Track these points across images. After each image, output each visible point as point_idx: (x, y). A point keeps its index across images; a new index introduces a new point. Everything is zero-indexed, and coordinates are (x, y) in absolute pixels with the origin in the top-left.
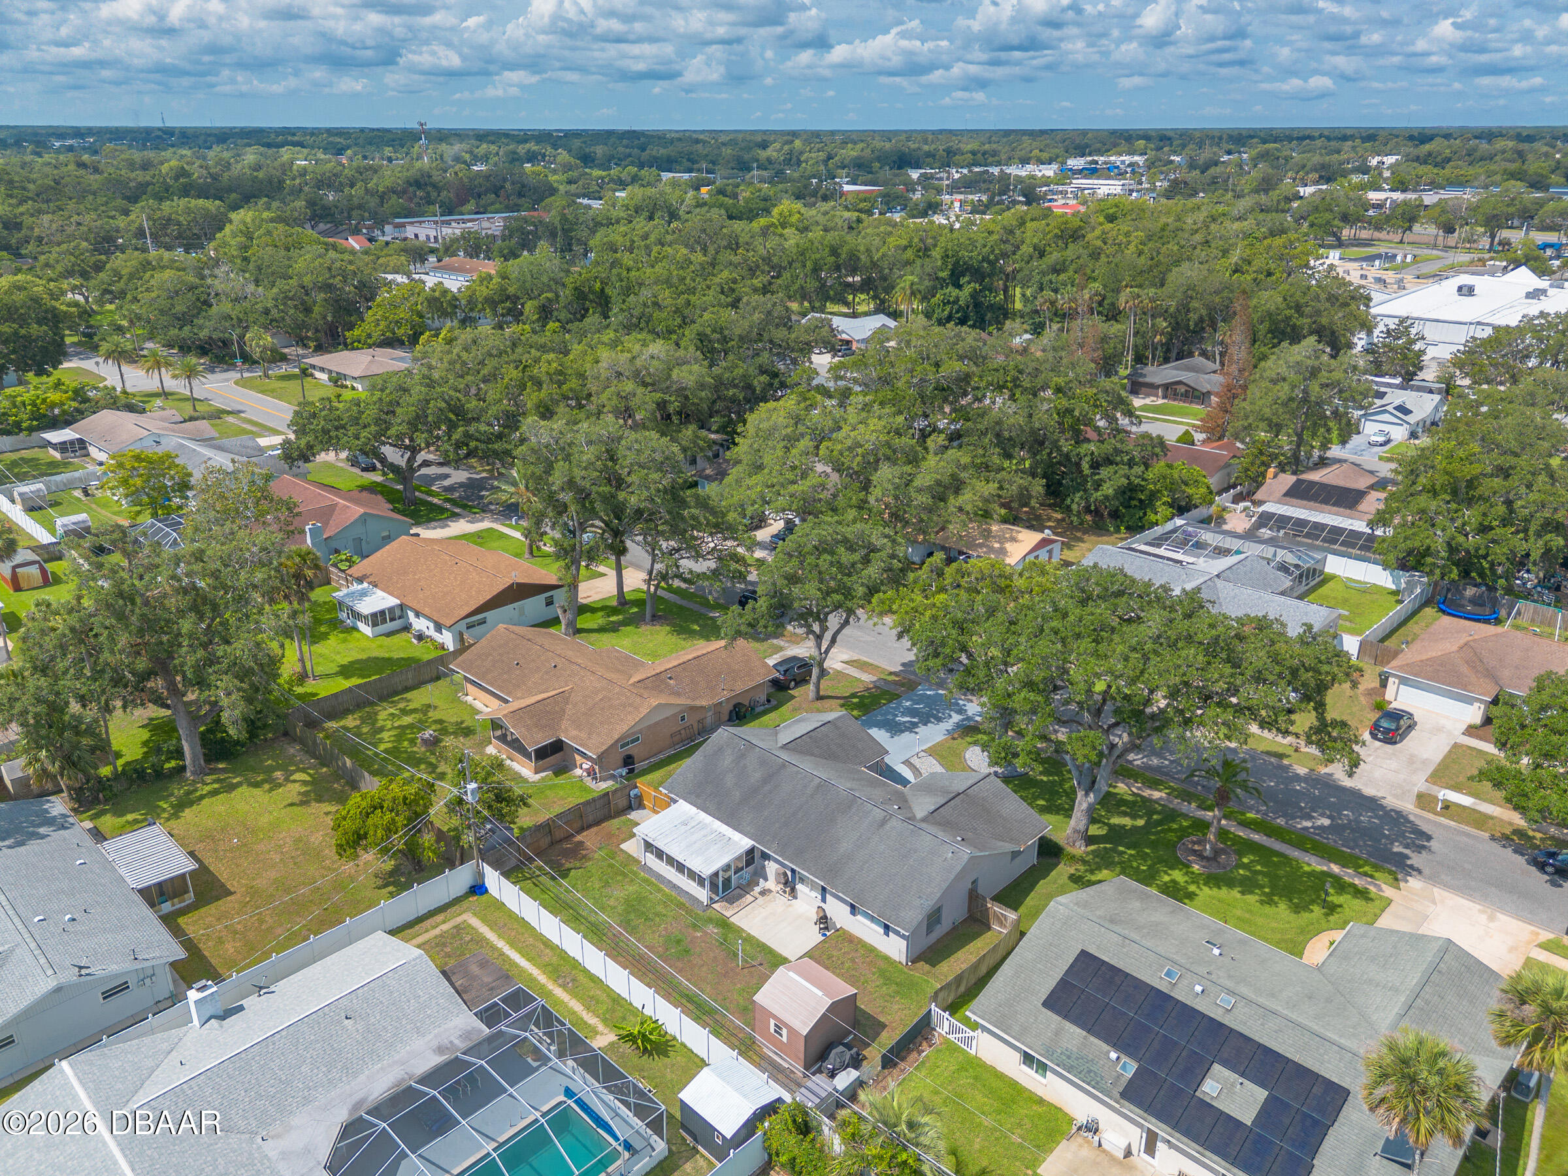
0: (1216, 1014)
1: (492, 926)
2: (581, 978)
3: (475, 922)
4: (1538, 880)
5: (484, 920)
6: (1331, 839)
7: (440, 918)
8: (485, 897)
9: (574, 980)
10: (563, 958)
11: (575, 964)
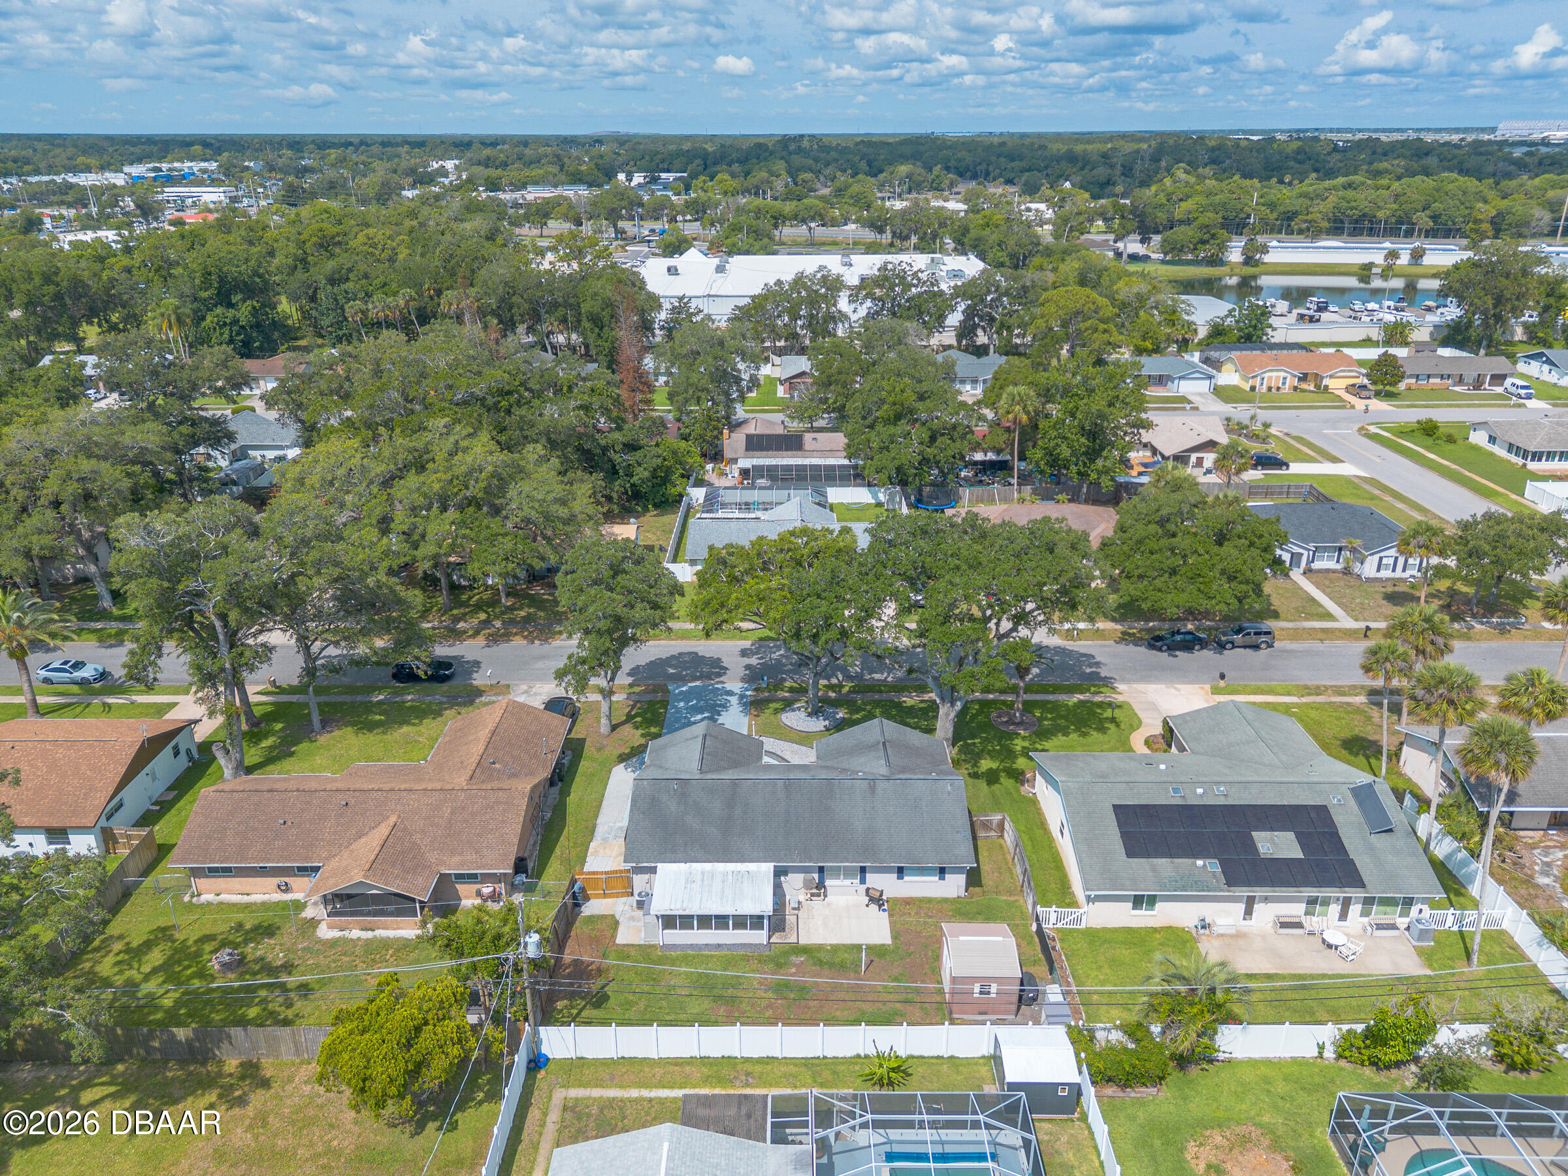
0: (1222, 801)
1: (599, 1084)
2: (749, 1067)
3: (575, 1093)
4: (1163, 657)
5: (581, 1085)
6: (1052, 680)
7: (534, 1114)
8: (551, 1067)
9: (748, 1074)
10: (711, 1065)
11: (729, 1061)
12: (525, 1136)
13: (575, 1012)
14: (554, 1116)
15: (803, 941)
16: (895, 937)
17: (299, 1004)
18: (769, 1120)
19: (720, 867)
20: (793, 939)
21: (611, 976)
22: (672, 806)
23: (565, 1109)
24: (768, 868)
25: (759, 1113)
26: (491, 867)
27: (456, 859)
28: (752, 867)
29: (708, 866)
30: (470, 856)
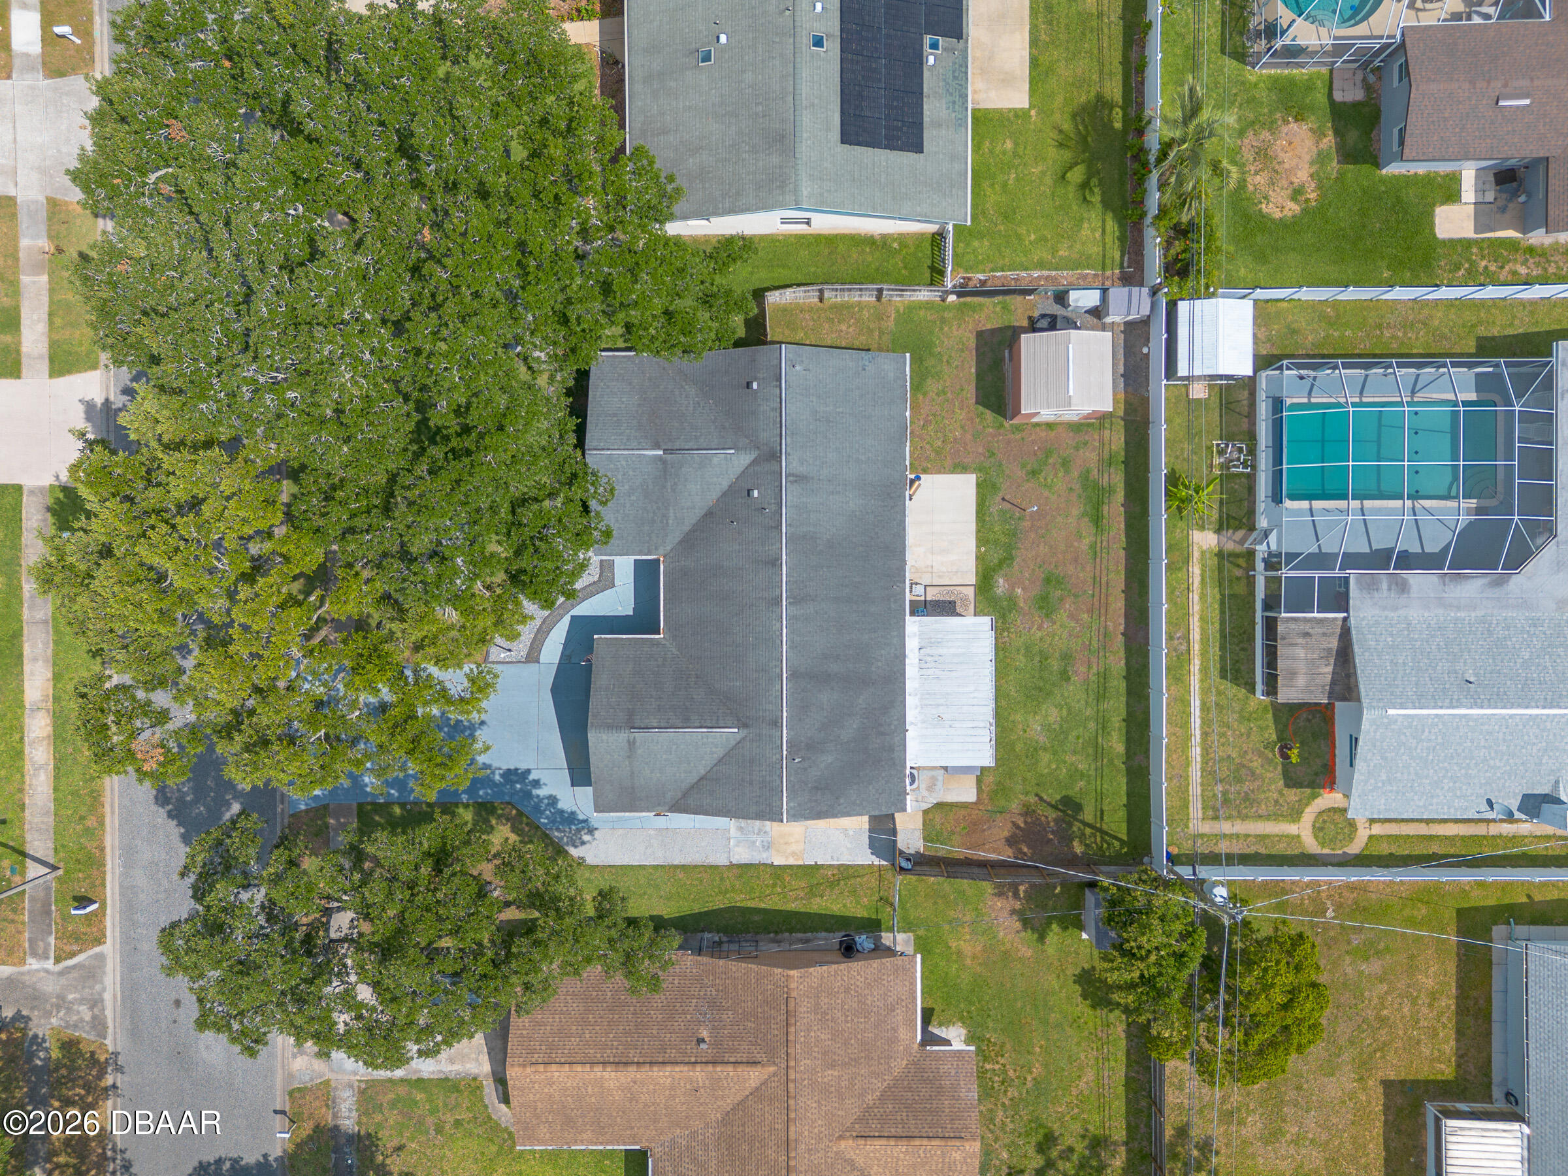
12: (1252, 850)
13: (1088, 831)
14: (1226, 827)
15: (972, 580)
16: (959, 468)
17: (1069, 1141)
18: (1316, 615)
19: (910, 685)
20: (970, 592)
21: (1032, 799)
22: (828, 759)
23: (1216, 818)
24: (913, 626)
25: (1302, 626)
26: (914, 984)
27: (903, 1034)
28: (912, 645)
29: (910, 701)
30: (899, 1016)
